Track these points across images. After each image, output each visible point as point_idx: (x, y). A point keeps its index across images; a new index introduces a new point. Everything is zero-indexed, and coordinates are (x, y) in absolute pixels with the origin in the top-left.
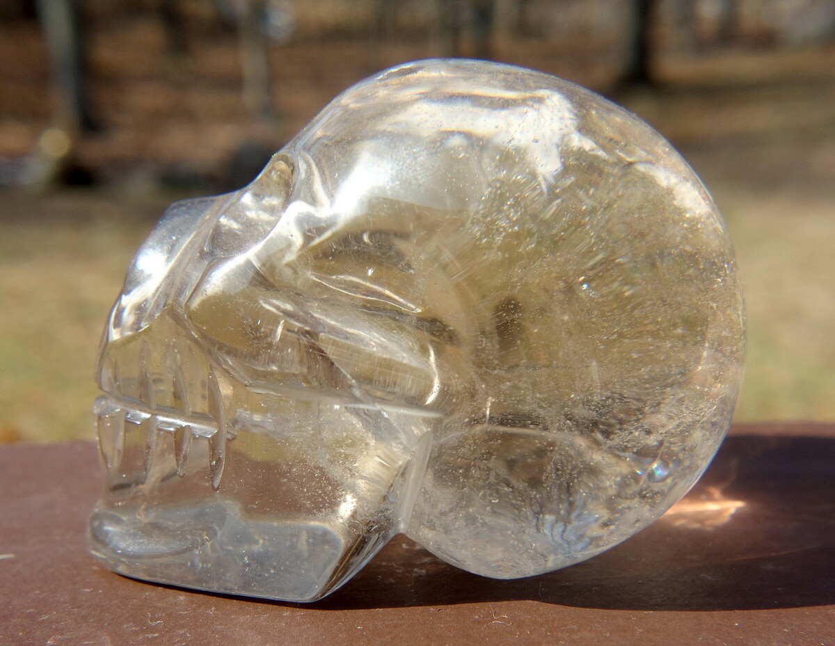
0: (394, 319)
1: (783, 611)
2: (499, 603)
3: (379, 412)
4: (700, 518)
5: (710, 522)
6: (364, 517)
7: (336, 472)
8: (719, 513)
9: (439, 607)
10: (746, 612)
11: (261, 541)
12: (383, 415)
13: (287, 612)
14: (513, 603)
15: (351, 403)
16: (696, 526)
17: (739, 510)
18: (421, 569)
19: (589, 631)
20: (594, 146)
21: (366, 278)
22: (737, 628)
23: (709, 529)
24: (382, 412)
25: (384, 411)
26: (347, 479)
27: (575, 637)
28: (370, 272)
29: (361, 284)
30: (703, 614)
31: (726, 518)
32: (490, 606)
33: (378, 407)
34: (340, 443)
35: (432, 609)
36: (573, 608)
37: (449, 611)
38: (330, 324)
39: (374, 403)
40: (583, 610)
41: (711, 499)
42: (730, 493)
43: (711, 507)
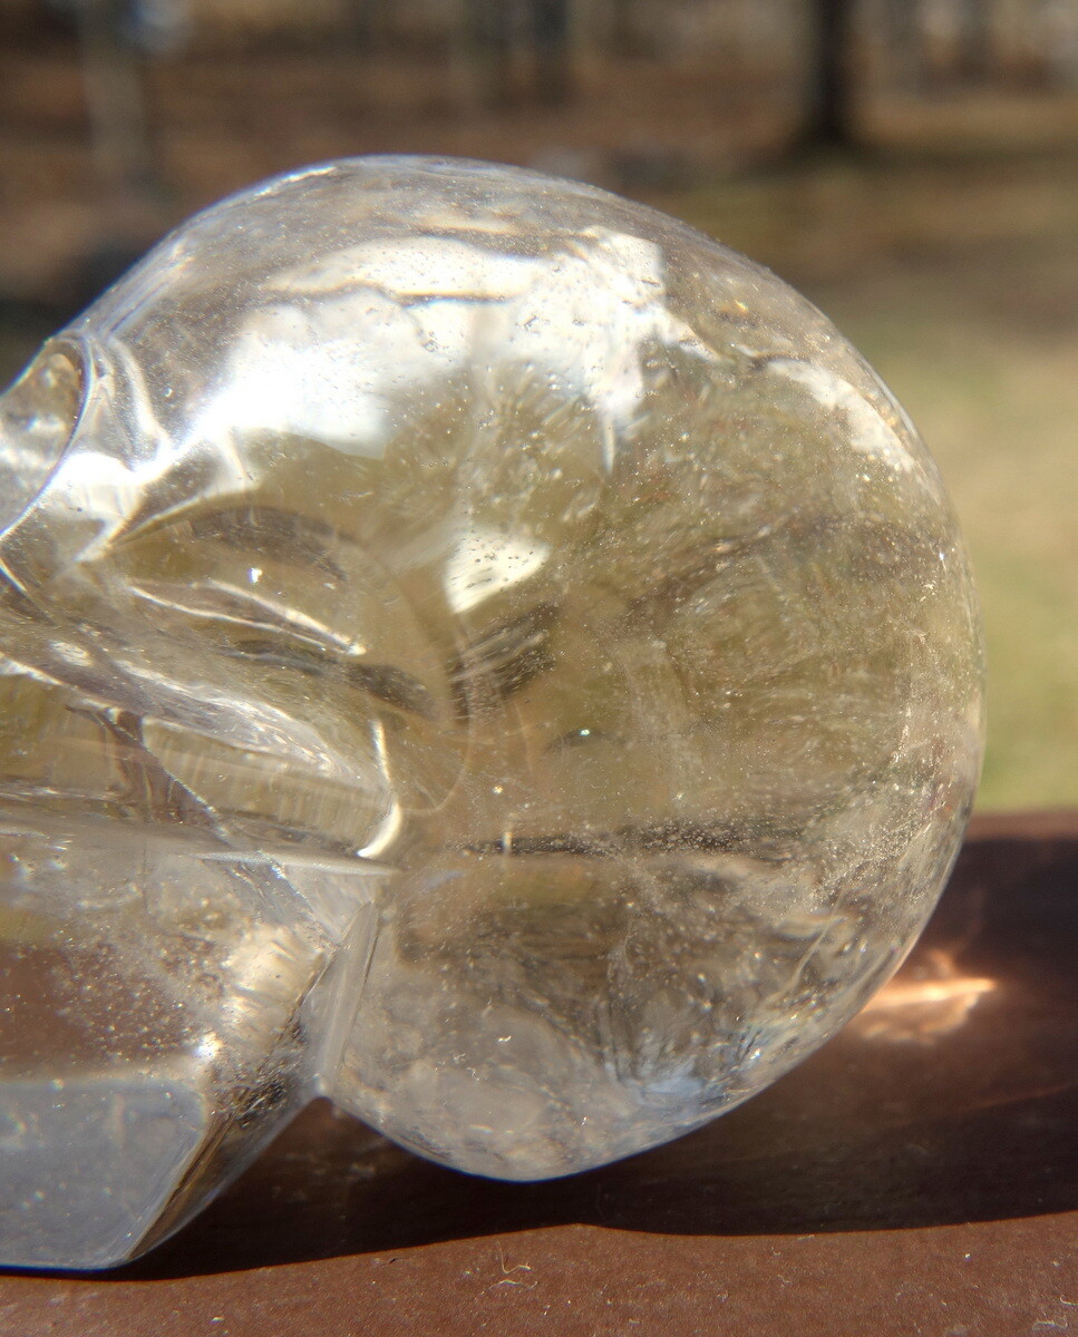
0: (307, 672)
1: (1051, 1220)
2: (515, 1236)
3: (268, 867)
4: (910, 1018)
5: (929, 1028)
6: (236, 1083)
7: (180, 988)
8: (946, 1007)
9: (392, 1254)
10: (985, 1227)
11: (21, 1127)
12: (275, 874)
13: (60, 1294)
14: (547, 1235)
15: (208, 850)
16: (904, 1036)
17: (984, 1000)
18: (367, 1164)
19: (690, 1289)
20: (691, 333)
21: (246, 584)
22: (969, 1263)
23: (928, 1042)
24: (274, 868)
25: (279, 866)
26: (201, 1003)
27: (661, 1305)
28: (256, 574)
29: (240, 598)
30: (909, 1237)
31: (958, 1018)
32: (498, 1245)
33: (266, 857)
34: (193, 920)
35: (377, 1259)
36: (662, 1237)
37: (413, 1259)
38: (171, 691)
39: (256, 848)
40: (680, 1240)
41: (933, 976)
42: (970, 964)
43: (932, 994)
